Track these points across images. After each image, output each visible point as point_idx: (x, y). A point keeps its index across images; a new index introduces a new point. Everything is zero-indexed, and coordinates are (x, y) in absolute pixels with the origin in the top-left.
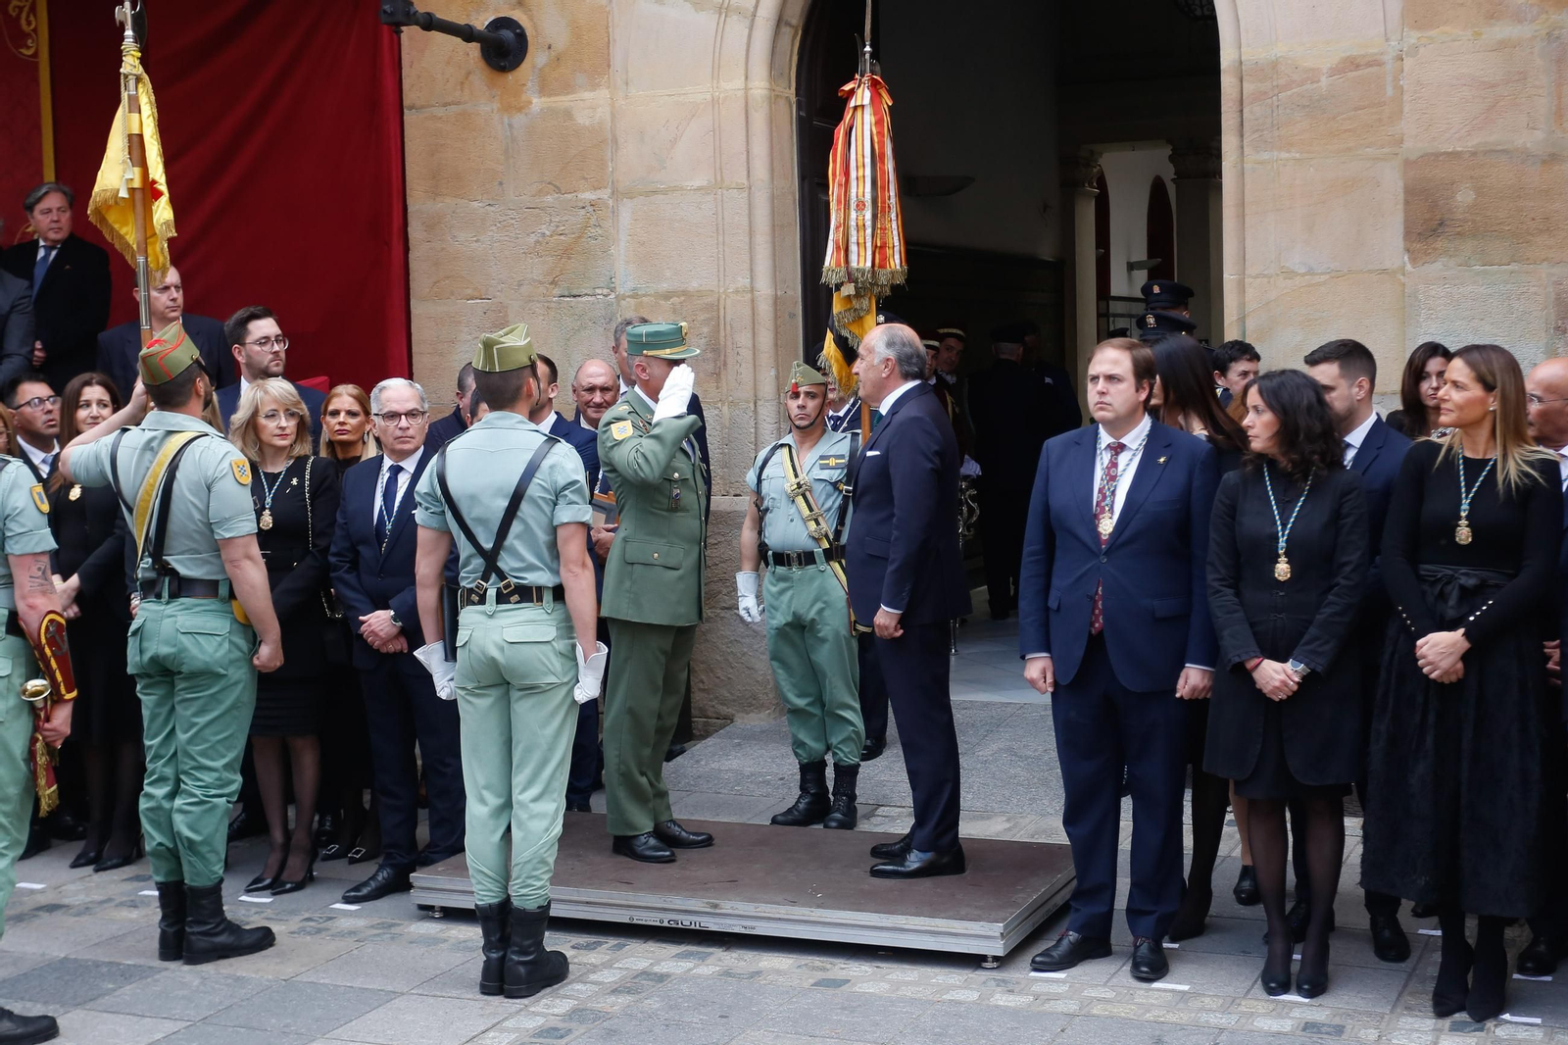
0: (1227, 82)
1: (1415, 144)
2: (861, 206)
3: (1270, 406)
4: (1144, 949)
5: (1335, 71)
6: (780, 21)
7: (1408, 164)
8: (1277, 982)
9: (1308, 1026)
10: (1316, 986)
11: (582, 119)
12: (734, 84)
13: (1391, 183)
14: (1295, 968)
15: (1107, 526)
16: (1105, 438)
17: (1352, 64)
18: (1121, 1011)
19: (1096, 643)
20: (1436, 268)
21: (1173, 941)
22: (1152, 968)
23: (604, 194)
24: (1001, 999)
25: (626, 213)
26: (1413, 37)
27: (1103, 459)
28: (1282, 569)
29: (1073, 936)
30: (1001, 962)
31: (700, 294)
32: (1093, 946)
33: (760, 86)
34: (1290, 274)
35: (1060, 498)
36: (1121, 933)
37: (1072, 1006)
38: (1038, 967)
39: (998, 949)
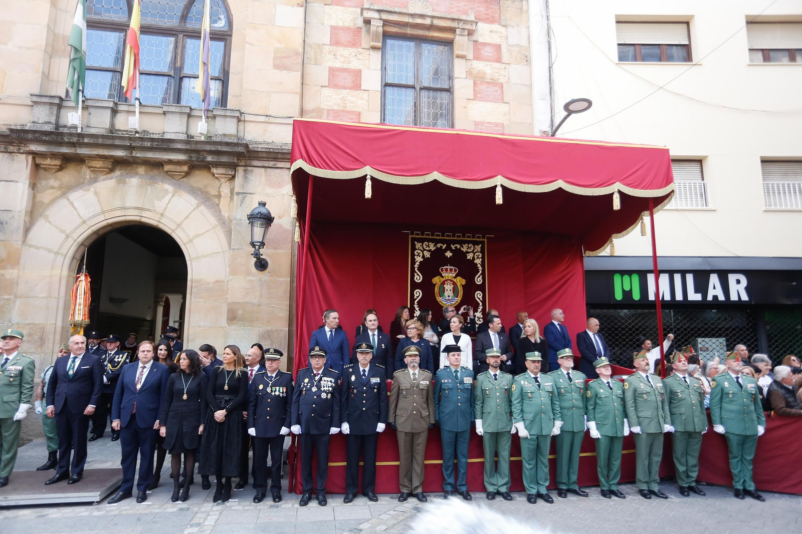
0: (189, 283)
1: (230, 300)
2: (80, 305)
3: (188, 358)
4: (141, 494)
5: (213, 283)
6: (73, 258)
7: (228, 304)
8: (175, 498)
9: (181, 509)
10: (185, 498)
11: (8, 277)
12: (57, 272)
13: (225, 308)
14: (180, 494)
15: (139, 387)
16: (141, 365)
17: (218, 281)
18: (130, 512)
19: (133, 416)
20: (233, 327)
21: (149, 490)
22: (143, 498)
23: (12, 297)
24: (96, 513)
25: (18, 302)
26: (231, 277)
27: (139, 370)
28: (185, 397)
29: (121, 493)
30: (98, 503)
31: (39, 324)
32: (127, 495)
33: (65, 272)
34: (200, 327)
35: (127, 380)
36: (135, 490)
37: (117, 512)
38: (109, 503)
39: (98, 499)
